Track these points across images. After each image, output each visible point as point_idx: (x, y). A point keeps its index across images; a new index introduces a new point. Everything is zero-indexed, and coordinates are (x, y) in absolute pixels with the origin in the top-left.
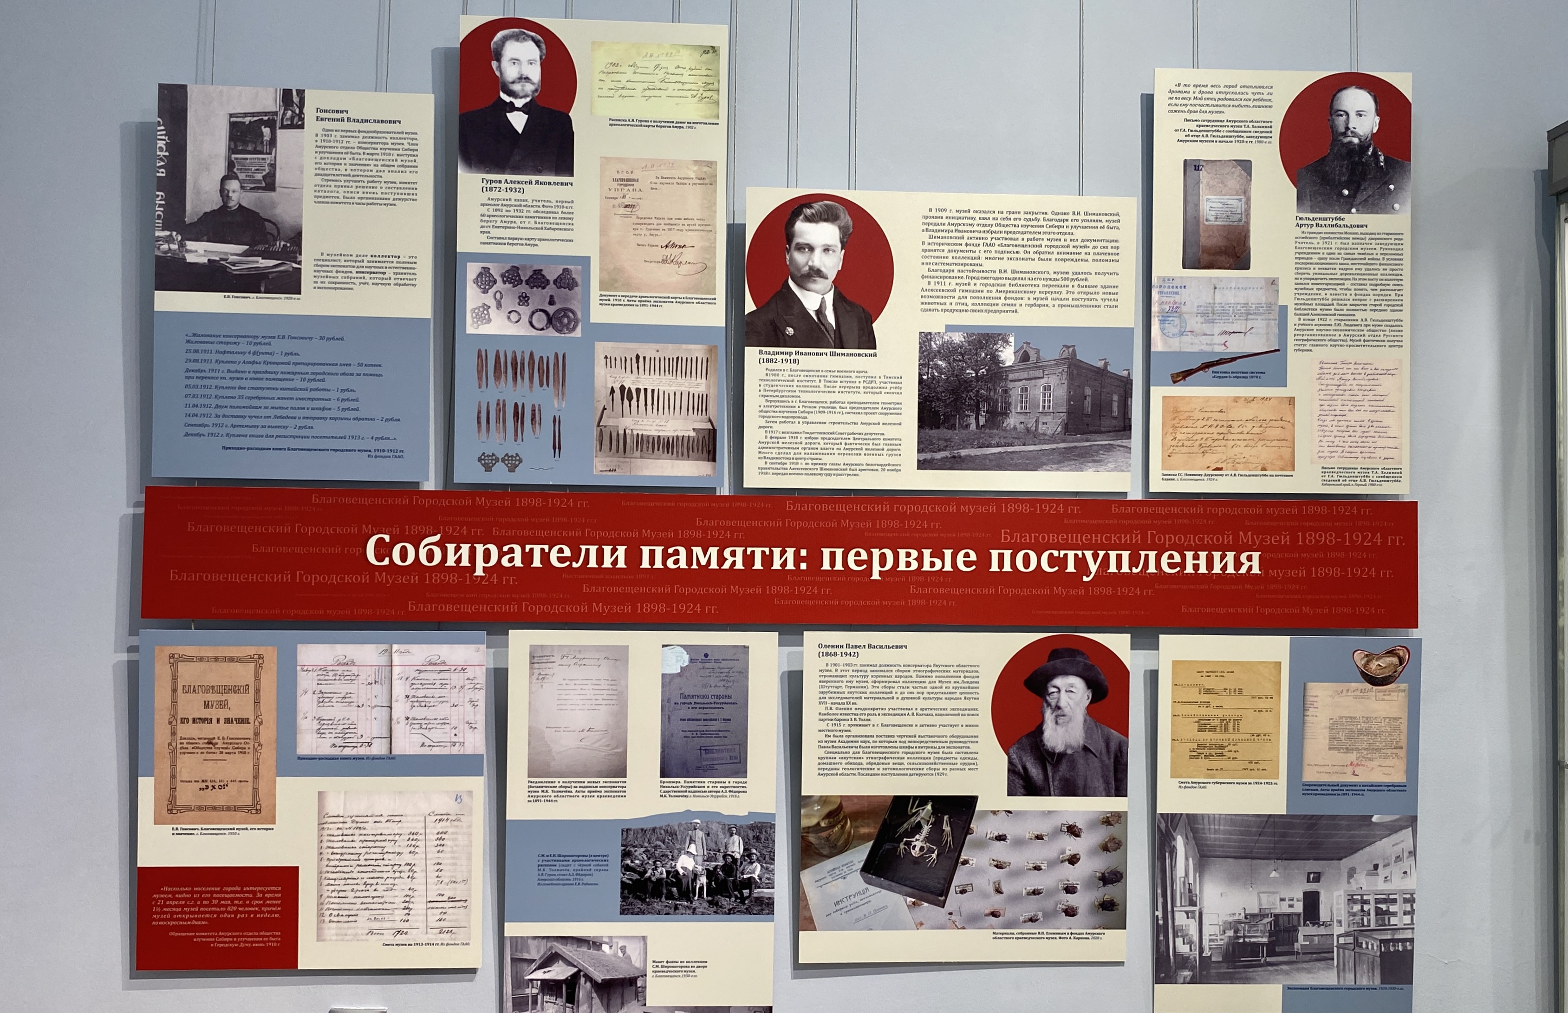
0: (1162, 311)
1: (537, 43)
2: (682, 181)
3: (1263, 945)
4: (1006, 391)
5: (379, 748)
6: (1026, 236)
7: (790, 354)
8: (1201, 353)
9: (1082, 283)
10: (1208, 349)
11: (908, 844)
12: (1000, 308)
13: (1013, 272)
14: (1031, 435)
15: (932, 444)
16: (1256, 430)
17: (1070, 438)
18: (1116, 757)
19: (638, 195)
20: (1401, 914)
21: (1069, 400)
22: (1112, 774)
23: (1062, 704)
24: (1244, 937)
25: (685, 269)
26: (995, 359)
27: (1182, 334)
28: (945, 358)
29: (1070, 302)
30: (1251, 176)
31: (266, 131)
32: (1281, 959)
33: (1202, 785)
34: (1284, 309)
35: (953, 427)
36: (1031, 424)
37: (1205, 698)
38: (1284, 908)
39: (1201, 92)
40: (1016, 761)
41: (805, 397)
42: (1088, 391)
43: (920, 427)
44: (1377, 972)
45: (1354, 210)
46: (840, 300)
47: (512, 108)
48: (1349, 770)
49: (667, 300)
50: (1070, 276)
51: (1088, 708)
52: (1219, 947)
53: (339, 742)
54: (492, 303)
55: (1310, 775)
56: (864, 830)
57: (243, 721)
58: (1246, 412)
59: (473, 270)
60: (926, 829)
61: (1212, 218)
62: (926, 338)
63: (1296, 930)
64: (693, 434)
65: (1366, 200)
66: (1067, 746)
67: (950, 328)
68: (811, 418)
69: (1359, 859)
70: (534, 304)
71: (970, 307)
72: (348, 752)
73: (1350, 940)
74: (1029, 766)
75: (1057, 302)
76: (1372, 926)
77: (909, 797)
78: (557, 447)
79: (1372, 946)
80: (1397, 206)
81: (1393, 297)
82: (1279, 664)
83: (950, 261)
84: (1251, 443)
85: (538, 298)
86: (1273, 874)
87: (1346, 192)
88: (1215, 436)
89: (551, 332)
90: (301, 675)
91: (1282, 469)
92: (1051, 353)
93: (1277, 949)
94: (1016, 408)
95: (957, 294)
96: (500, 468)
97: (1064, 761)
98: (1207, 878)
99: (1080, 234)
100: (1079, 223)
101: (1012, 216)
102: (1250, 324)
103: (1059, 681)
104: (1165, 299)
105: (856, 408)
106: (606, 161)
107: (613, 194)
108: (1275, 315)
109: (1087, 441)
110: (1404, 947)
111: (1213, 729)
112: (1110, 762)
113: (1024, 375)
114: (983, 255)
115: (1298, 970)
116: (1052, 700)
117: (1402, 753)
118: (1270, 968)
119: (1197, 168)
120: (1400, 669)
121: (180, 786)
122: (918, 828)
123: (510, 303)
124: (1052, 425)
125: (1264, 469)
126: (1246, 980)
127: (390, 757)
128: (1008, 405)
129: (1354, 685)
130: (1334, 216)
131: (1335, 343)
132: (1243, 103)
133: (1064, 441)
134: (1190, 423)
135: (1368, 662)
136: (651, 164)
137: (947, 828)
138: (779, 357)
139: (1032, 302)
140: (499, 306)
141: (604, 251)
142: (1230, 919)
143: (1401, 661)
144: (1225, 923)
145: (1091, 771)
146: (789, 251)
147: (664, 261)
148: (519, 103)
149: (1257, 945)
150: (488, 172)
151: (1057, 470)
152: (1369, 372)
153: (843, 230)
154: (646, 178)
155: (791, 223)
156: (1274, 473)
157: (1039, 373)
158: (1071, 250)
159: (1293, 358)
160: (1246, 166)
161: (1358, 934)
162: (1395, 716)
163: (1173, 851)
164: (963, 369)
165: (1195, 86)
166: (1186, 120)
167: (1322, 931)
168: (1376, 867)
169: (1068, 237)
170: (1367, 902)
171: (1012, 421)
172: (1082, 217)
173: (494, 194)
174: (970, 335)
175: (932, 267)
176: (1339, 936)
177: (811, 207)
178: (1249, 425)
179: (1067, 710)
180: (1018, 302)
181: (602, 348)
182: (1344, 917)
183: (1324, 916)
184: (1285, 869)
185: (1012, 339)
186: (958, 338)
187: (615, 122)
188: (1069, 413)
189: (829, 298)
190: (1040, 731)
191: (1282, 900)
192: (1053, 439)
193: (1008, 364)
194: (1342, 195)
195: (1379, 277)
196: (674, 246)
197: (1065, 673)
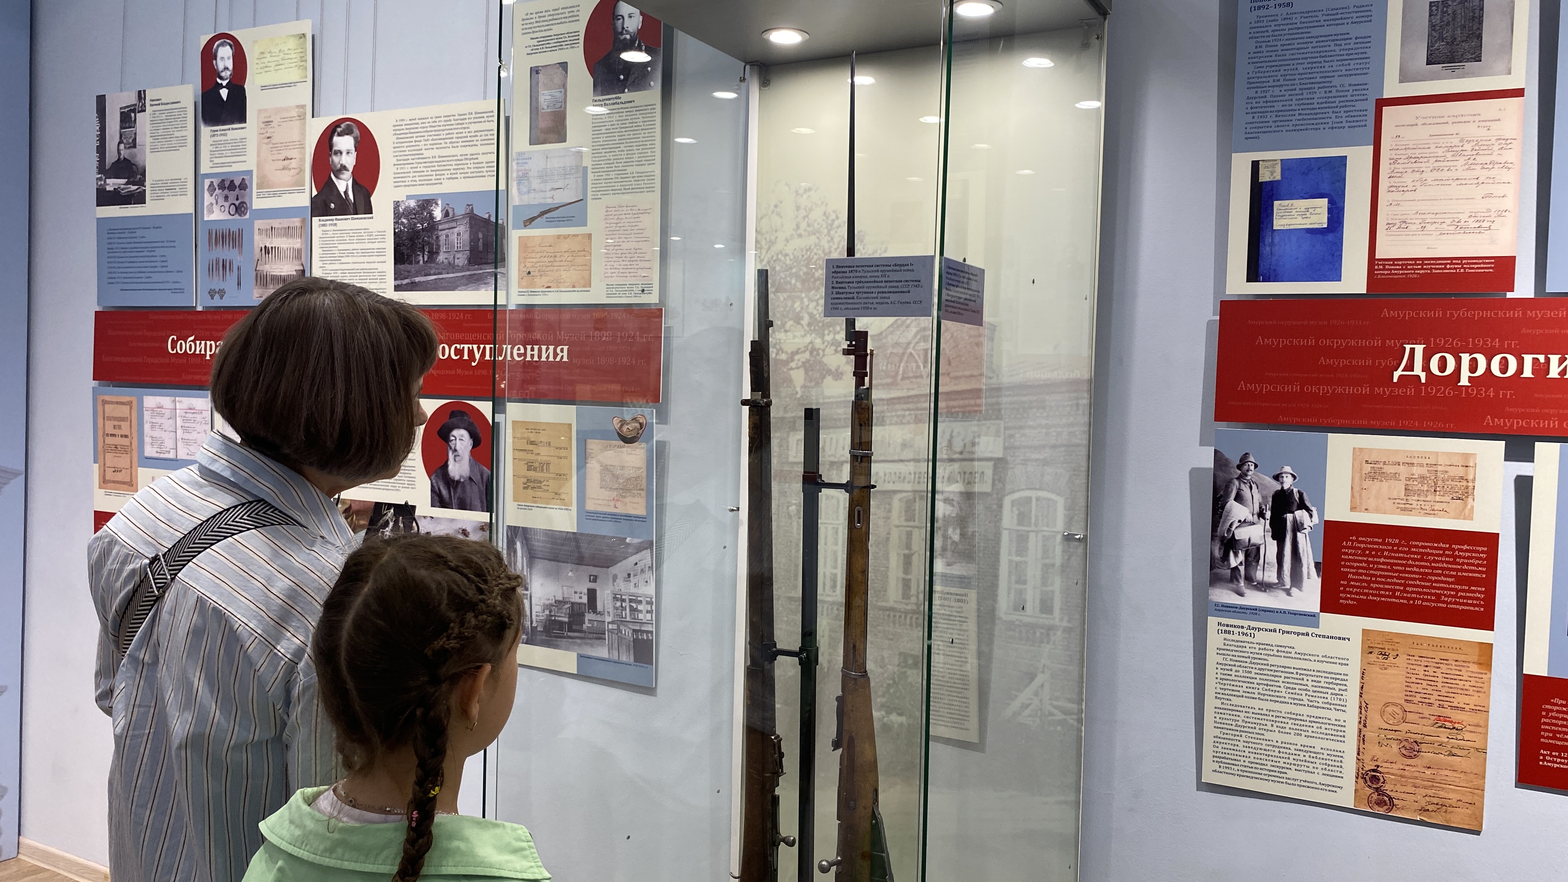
0: (518, 176)
1: (231, 46)
2: (291, 119)
3: (566, 623)
4: (437, 238)
5: (171, 455)
6: (445, 132)
7: (332, 220)
8: (540, 205)
9: (476, 161)
10: (543, 201)
11: (383, 533)
12: (433, 182)
13: (439, 157)
14: (451, 267)
15: (401, 274)
16: (570, 259)
17: (471, 268)
18: (487, 486)
19: (272, 130)
20: (644, 612)
21: (471, 242)
22: (484, 497)
23: (458, 448)
24: (555, 616)
25: (292, 171)
26: (431, 217)
27: (529, 192)
28: (406, 217)
29: (469, 175)
30: (566, 72)
31: (133, 115)
32: (576, 634)
33: (529, 508)
34: (585, 169)
35: (411, 263)
36: (451, 260)
37: (531, 447)
38: (576, 599)
39: (540, 17)
40: (435, 484)
41: (341, 247)
42: (480, 236)
43: (395, 264)
44: (632, 652)
45: (626, 90)
46: (355, 183)
47: (221, 86)
48: (612, 503)
49: (284, 192)
50: (468, 157)
51: (471, 451)
52: (541, 621)
53: (159, 450)
54: (214, 202)
55: (590, 506)
56: (362, 522)
57: (126, 436)
58: (565, 246)
59: (207, 182)
60: (391, 524)
61: (545, 107)
62: (397, 204)
63: (584, 616)
64: (295, 273)
65: (634, 82)
66: (461, 477)
67: (409, 197)
68: (344, 260)
69: (619, 569)
70: (230, 202)
71: (418, 183)
72: (162, 456)
73: (615, 627)
74: (442, 488)
75: (463, 175)
76: (628, 619)
77: (382, 503)
78: (239, 284)
79: (627, 632)
80: (652, 83)
81: (650, 154)
82: (570, 425)
83: (407, 153)
84: (567, 268)
85: (232, 195)
86: (570, 574)
87: (622, 77)
88: (547, 264)
89: (237, 217)
90: (145, 412)
91: (584, 286)
92: (460, 210)
93: (574, 627)
94: (443, 249)
95: (411, 175)
96: (217, 296)
97: (460, 486)
98: (534, 572)
99: (473, 127)
100: (472, 120)
101: (437, 120)
102: (567, 181)
103: (455, 432)
104: (520, 168)
105: (365, 252)
106: (260, 111)
107: (262, 131)
108: (580, 174)
109: (481, 269)
110: (647, 636)
111: (535, 470)
112: (483, 489)
113: (446, 226)
114: (423, 147)
115: (586, 644)
116: (452, 444)
117: (643, 493)
118: (570, 640)
119: (537, 72)
120: (641, 431)
121: (107, 469)
122: (386, 524)
123: (221, 201)
124: (461, 260)
125: (574, 287)
126: (556, 647)
127: (176, 460)
128: (439, 247)
129: (614, 442)
130: (614, 96)
131: (616, 192)
132: (563, 20)
133: (469, 270)
134: (533, 255)
135: (622, 426)
136: (278, 111)
137: (401, 525)
138: (328, 223)
139: (449, 176)
140: (217, 203)
141: (259, 165)
142: (547, 602)
143: (641, 424)
144: (544, 604)
145: (474, 494)
146: (331, 155)
147: (284, 169)
148: (224, 83)
149: (561, 623)
150: (213, 126)
151: (465, 290)
152: (634, 212)
153: (355, 139)
154: (276, 119)
155: (331, 138)
156: (580, 289)
157: (454, 224)
158: (469, 139)
159: (591, 204)
160: (564, 66)
161: (620, 622)
162: (638, 466)
163: (515, 552)
164: (415, 224)
165: (536, 13)
166: (532, 39)
167: (599, 618)
168: (629, 575)
169: (467, 130)
170: (623, 600)
171: (441, 258)
172: (474, 116)
173: (216, 138)
174: (418, 201)
175: (399, 158)
176: (609, 623)
177: (340, 127)
178: (566, 255)
179: (460, 452)
180: (442, 177)
181: (258, 224)
182: (611, 610)
183: (599, 608)
184: (577, 571)
185: (440, 202)
186: (412, 203)
187: (264, 88)
188: (471, 251)
189: (350, 183)
190: (446, 465)
191: (576, 593)
192: (462, 269)
193: (438, 219)
194: (619, 79)
195: (641, 139)
196: (288, 159)
197: (459, 427)
